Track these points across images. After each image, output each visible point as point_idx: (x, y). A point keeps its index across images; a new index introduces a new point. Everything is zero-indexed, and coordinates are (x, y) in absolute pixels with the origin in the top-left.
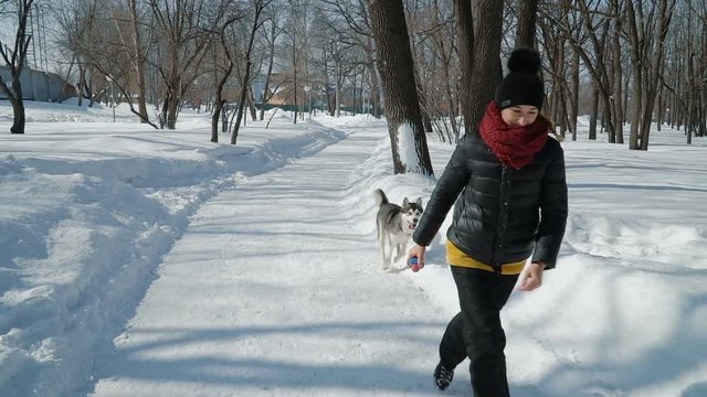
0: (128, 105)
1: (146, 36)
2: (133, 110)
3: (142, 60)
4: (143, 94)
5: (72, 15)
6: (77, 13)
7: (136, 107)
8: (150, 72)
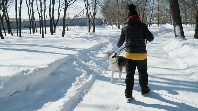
0: (116, 25)
1: (120, 8)
2: (117, 26)
3: (119, 14)
4: (119, 22)
5: (103, 4)
6: (104, 3)
7: (118, 25)
8: (121, 17)
